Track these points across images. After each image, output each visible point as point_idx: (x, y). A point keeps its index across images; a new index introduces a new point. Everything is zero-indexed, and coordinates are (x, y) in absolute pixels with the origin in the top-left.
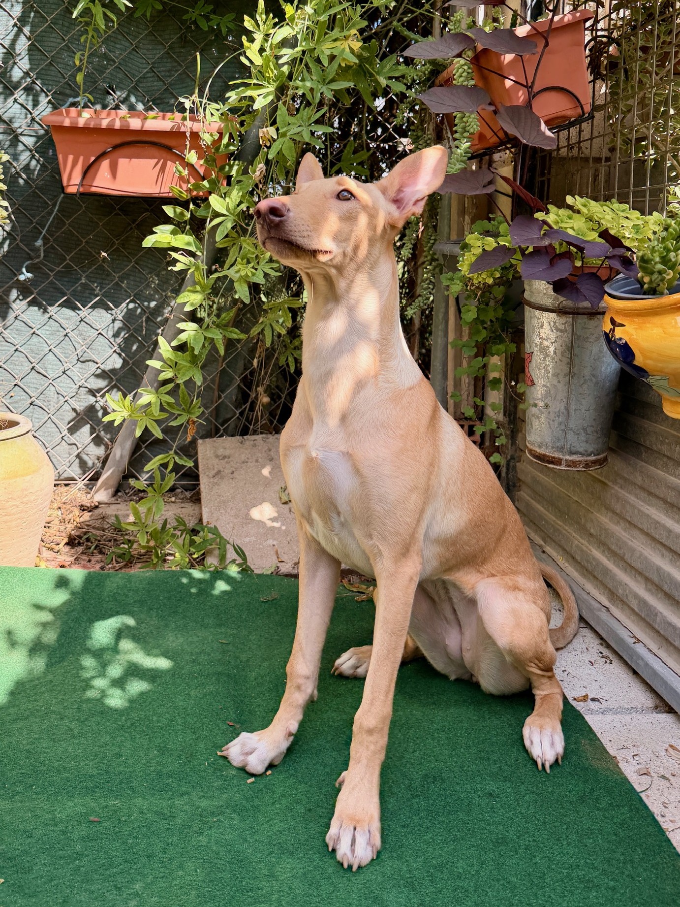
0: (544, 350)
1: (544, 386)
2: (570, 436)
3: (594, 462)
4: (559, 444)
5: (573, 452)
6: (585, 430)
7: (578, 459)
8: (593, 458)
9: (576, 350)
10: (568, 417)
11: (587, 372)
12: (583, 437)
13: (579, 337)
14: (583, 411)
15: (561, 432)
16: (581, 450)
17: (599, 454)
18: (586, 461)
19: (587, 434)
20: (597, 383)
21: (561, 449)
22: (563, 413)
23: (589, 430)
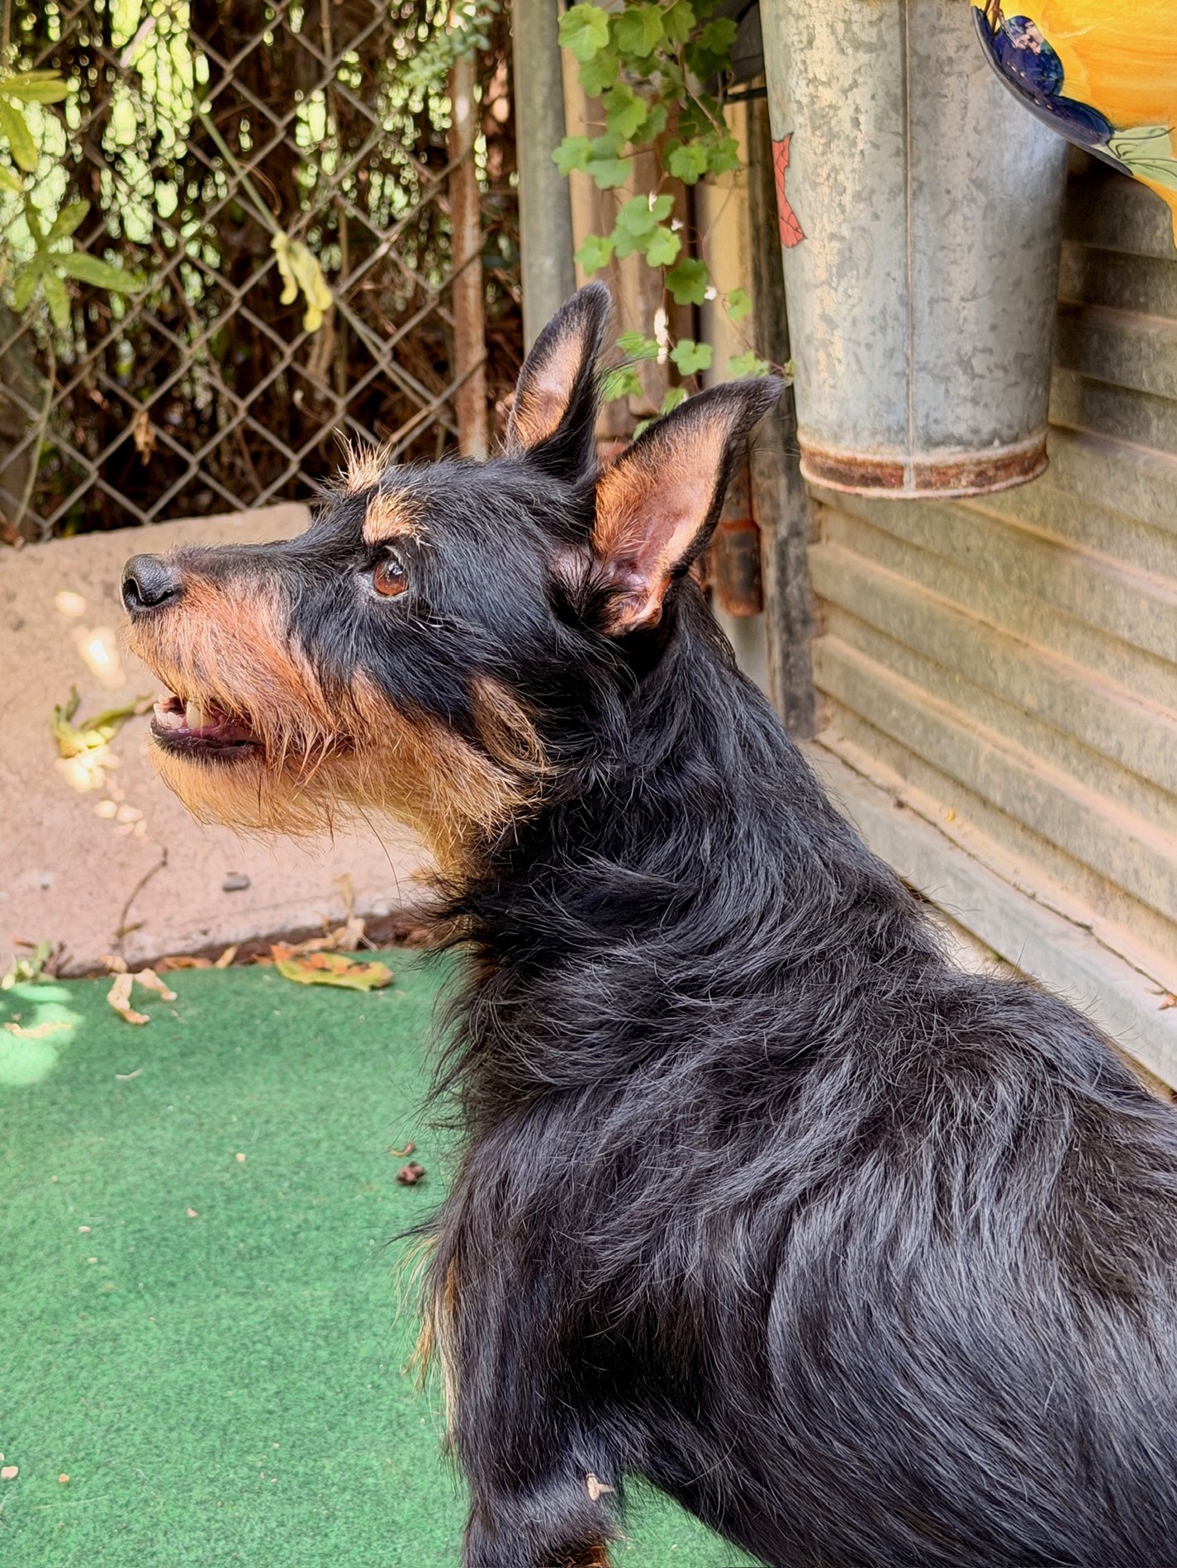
0: (820, 120)
1: (833, 236)
2: (924, 387)
3: (1004, 466)
4: (891, 420)
5: (937, 437)
6: (965, 364)
7: (951, 460)
8: (998, 452)
9: (919, 108)
10: (912, 327)
11: (958, 176)
12: (962, 386)
13: (924, 60)
14: (956, 301)
15: (894, 380)
16: (961, 429)
17: (1015, 439)
18: (979, 463)
19: (974, 376)
20: (990, 207)
21: (897, 434)
22: (896, 318)
23: (979, 364)
